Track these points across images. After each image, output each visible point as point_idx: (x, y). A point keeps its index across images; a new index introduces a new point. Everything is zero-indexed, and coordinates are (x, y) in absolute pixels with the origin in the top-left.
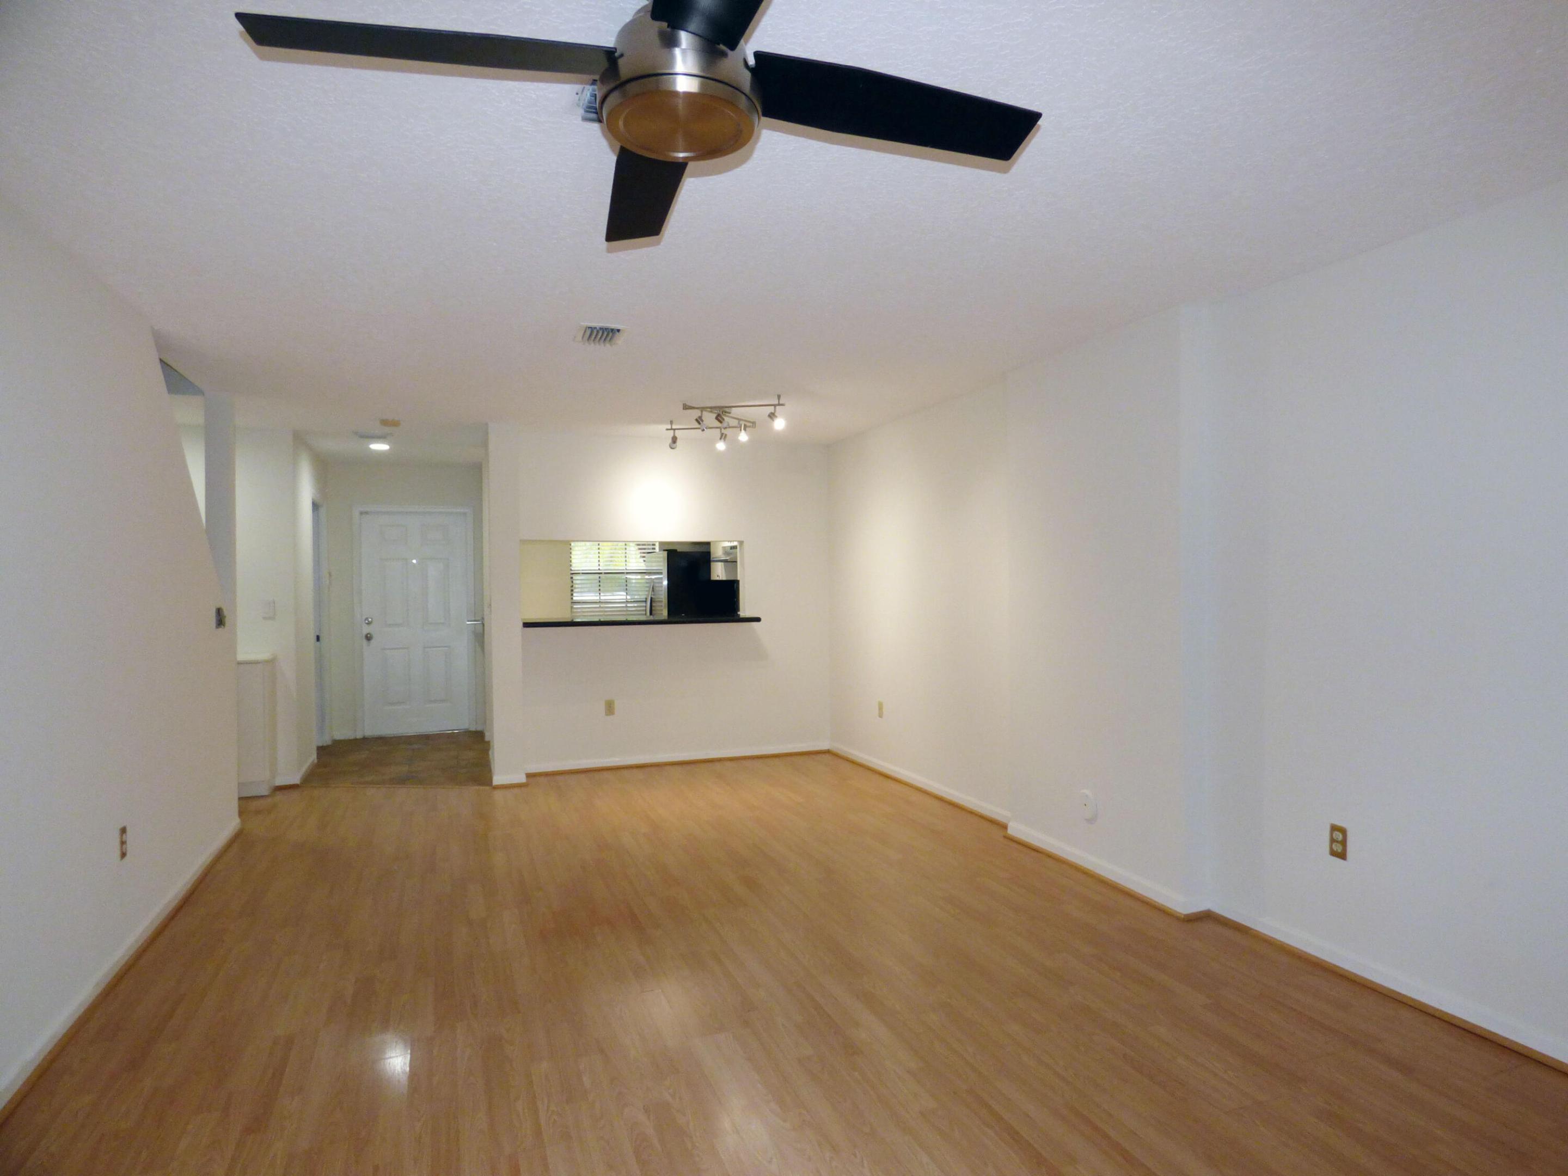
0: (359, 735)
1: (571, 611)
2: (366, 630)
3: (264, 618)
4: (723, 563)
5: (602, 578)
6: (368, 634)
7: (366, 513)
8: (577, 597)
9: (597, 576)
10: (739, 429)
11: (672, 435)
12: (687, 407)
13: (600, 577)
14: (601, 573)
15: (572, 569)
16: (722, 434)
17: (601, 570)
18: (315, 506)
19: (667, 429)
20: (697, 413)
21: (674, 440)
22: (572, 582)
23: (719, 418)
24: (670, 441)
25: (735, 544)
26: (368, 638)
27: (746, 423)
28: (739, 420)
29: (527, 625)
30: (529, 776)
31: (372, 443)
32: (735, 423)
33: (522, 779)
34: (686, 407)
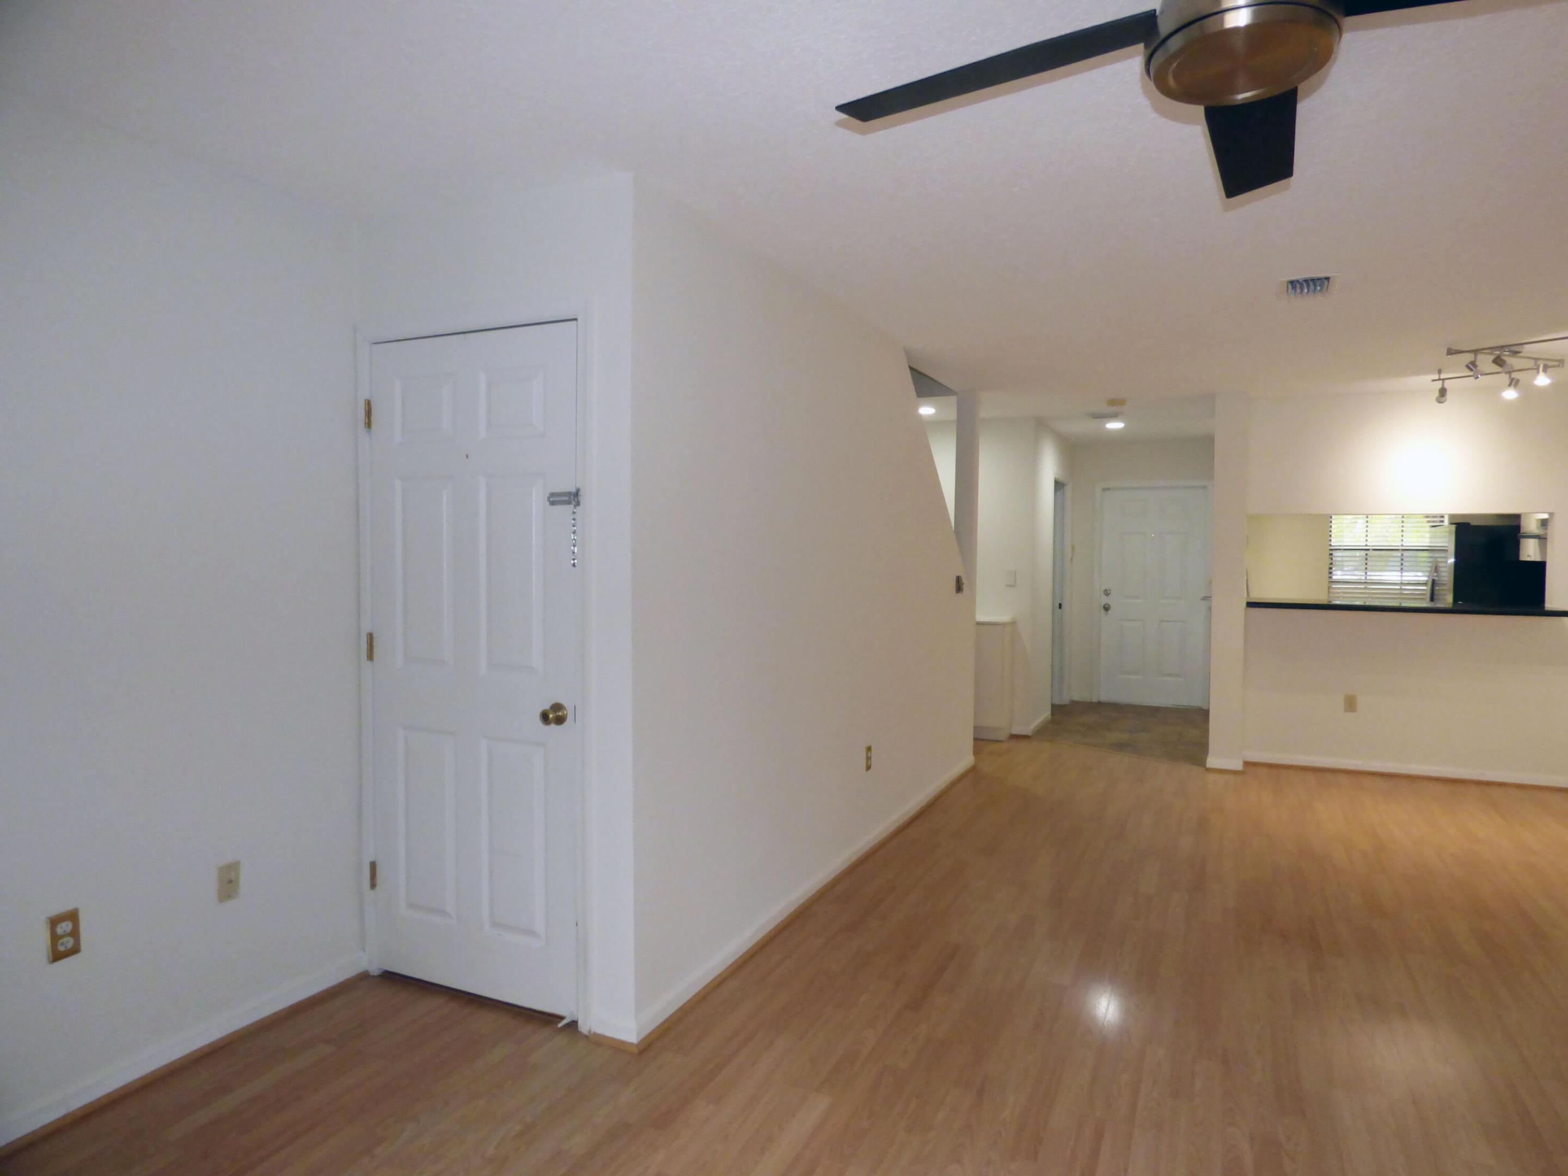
0: (1095, 700)
1: (1329, 592)
2: (1105, 600)
3: (1007, 586)
4: (1536, 540)
5: (1371, 555)
6: (1105, 605)
7: (1108, 489)
8: (1338, 575)
9: (1363, 553)
10: (1536, 371)
11: (1440, 386)
12: (1453, 352)
13: (1366, 554)
14: (1368, 550)
15: (1332, 544)
16: (1512, 380)
17: (1369, 546)
18: (1059, 485)
19: (1434, 380)
20: (1469, 357)
21: (1443, 392)
22: (1332, 559)
23: (1498, 361)
24: (1437, 394)
25: (1545, 516)
26: (1107, 608)
27: (1546, 362)
28: (1536, 359)
29: (1251, 605)
30: (1246, 764)
31: (1109, 422)
32: (1531, 363)
33: (1239, 766)
34: (1450, 352)
